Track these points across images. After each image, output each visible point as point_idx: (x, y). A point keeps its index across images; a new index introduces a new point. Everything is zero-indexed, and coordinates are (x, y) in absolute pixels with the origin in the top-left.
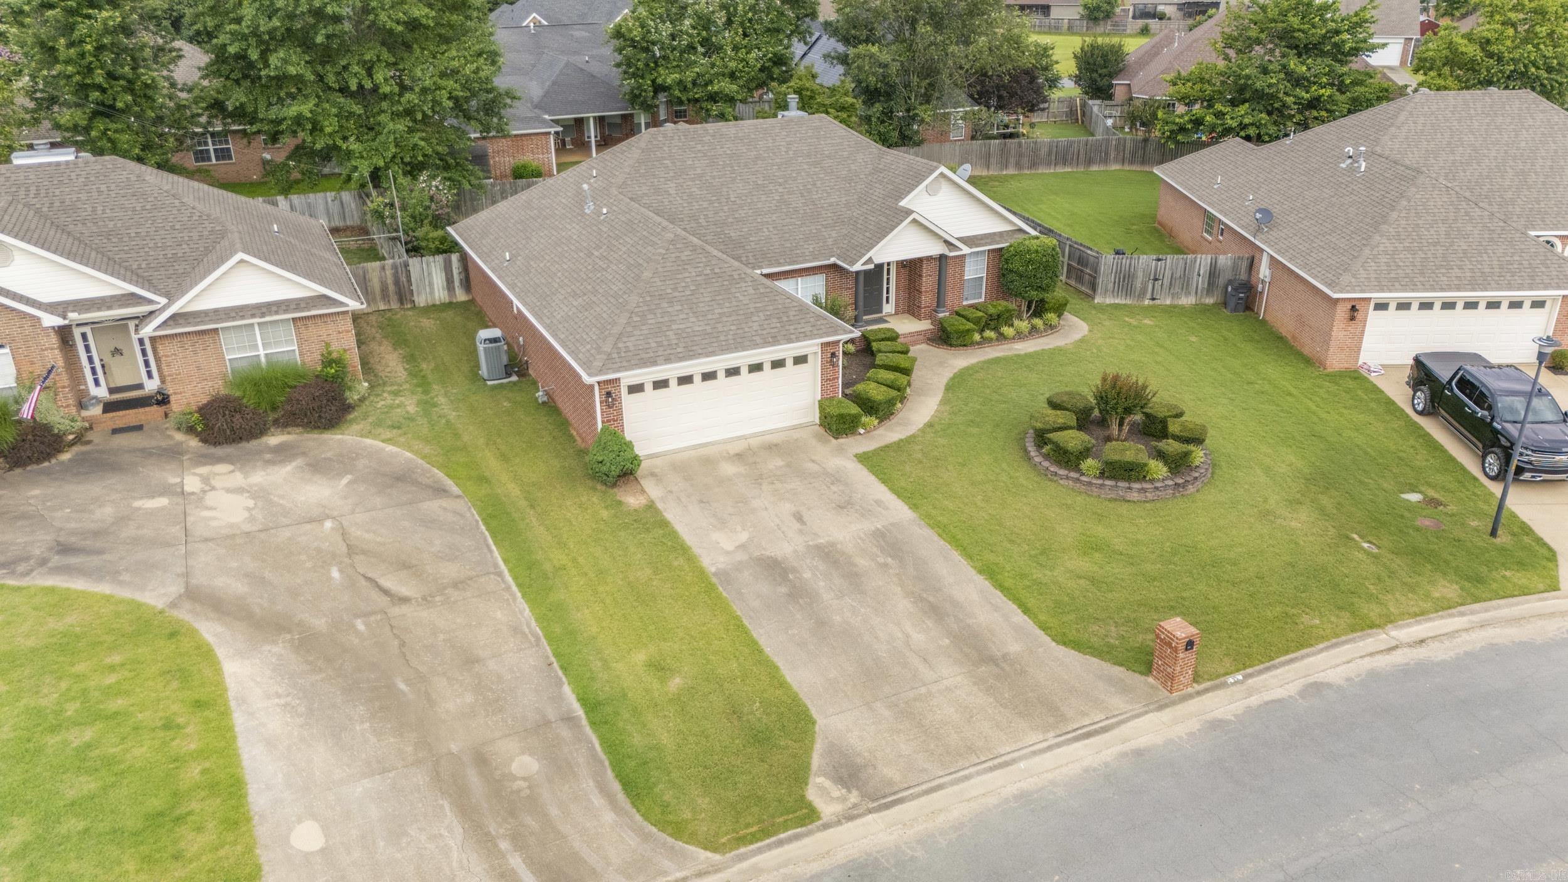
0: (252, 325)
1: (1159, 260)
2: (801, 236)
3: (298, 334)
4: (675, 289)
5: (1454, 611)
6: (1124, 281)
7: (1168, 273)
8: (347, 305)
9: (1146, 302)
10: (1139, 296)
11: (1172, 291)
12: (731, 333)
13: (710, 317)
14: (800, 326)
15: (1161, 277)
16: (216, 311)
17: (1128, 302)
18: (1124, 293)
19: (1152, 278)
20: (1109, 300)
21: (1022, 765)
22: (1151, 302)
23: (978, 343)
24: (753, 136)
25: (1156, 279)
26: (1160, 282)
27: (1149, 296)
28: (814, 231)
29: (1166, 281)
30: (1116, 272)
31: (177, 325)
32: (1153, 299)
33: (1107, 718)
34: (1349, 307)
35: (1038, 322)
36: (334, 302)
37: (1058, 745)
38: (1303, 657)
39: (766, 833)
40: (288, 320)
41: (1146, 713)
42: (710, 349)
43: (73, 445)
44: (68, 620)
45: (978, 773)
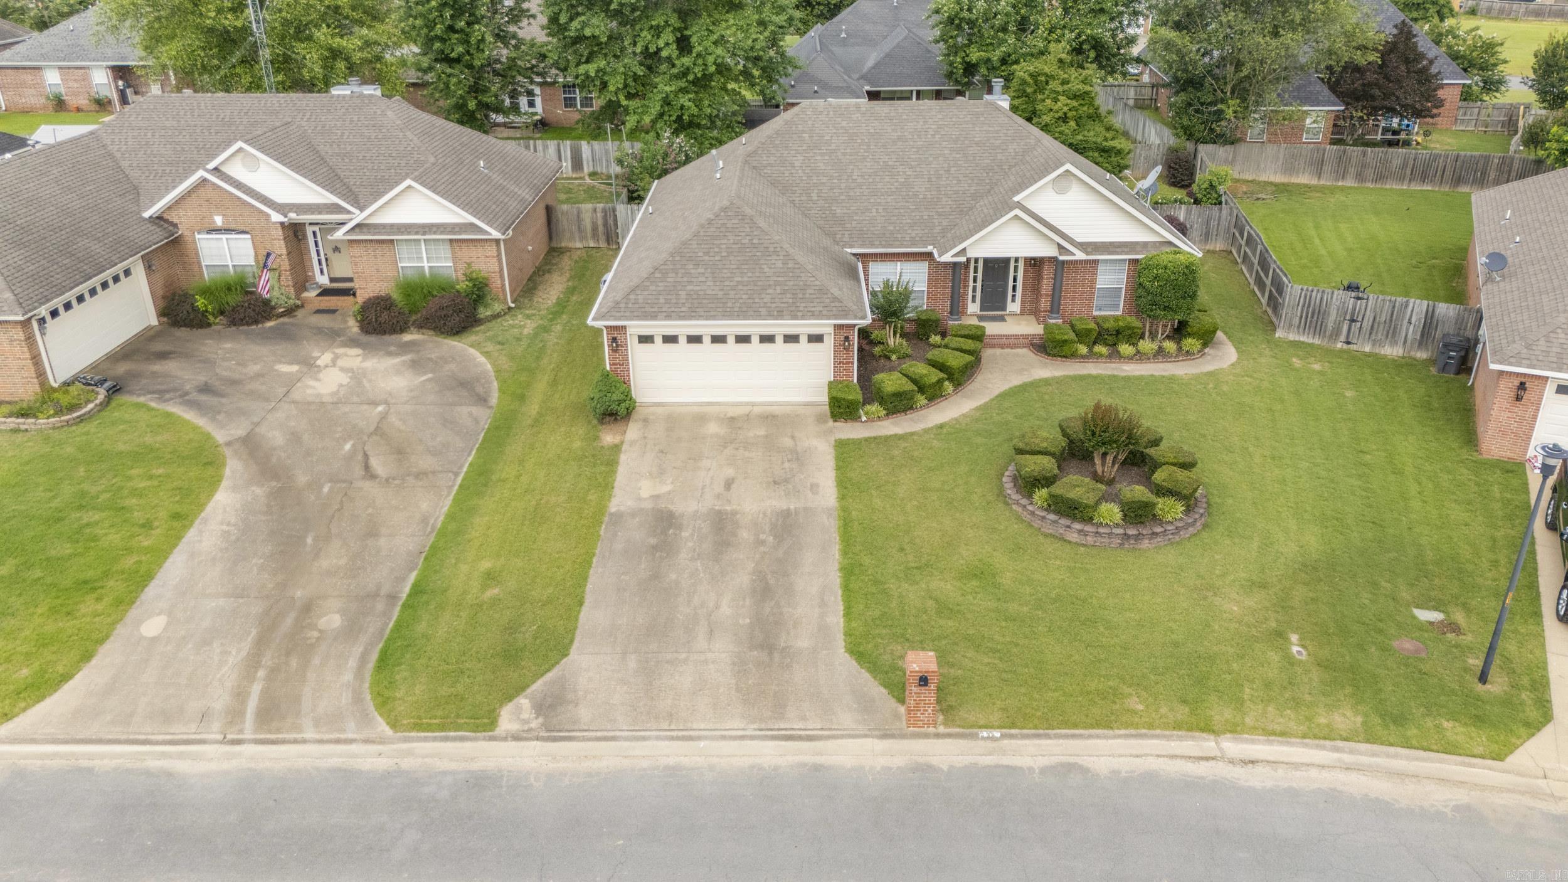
0: (419, 240)
1: (1358, 298)
2: (909, 221)
3: (453, 253)
4: (707, 253)
5: (1328, 743)
6: (1312, 317)
7: (1369, 315)
8: (490, 234)
9: (1339, 345)
10: (1331, 336)
11: (1373, 337)
12: (741, 301)
13: (727, 283)
14: (812, 305)
15: (1360, 319)
16: (392, 226)
17: (1317, 341)
18: (1312, 330)
19: (1348, 317)
20: (1293, 337)
21: (702, 744)
22: (1345, 346)
23: (1083, 357)
24: (905, 117)
25: (1353, 321)
26: (1358, 324)
27: (1343, 338)
28: (926, 217)
29: (1367, 324)
30: (1304, 306)
31: (362, 233)
32: (1348, 343)
33: (822, 729)
34: (1517, 383)
35: (1170, 346)
36: (481, 231)
37: (752, 738)
38: (1090, 737)
39: (442, 728)
41: (866, 736)
42: (712, 313)
43: (281, 316)
44: (159, 438)
45: (658, 738)
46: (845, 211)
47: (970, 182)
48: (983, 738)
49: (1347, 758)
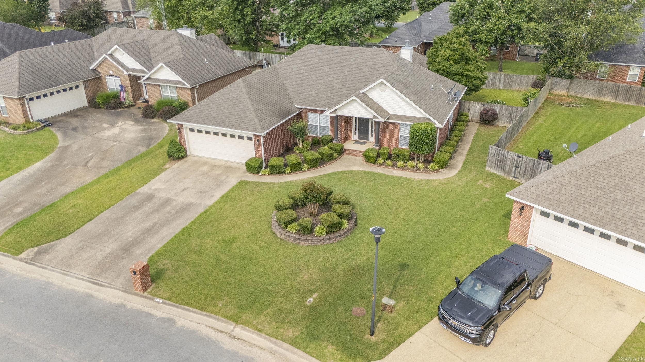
0: (167, 86)
1: (519, 157)
3: (177, 92)
6: (500, 162)
7: (524, 165)
8: (187, 86)
9: (511, 178)
10: (508, 173)
11: (525, 177)
15: (519, 167)
16: (159, 79)
17: (502, 174)
18: (500, 169)
19: (515, 165)
20: (493, 171)
22: (514, 179)
23: (381, 164)
25: (517, 167)
26: (519, 169)
27: (513, 175)
29: (523, 170)
30: (497, 157)
32: (515, 178)
33: (108, 283)
34: (520, 206)
35: (421, 165)
36: (184, 85)
37: (84, 280)
40: (174, 86)
41: (119, 290)
43: (125, 108)
46: (303, 90)
47: (357, 83)
48: (156, 301)
49: (275, 348)
